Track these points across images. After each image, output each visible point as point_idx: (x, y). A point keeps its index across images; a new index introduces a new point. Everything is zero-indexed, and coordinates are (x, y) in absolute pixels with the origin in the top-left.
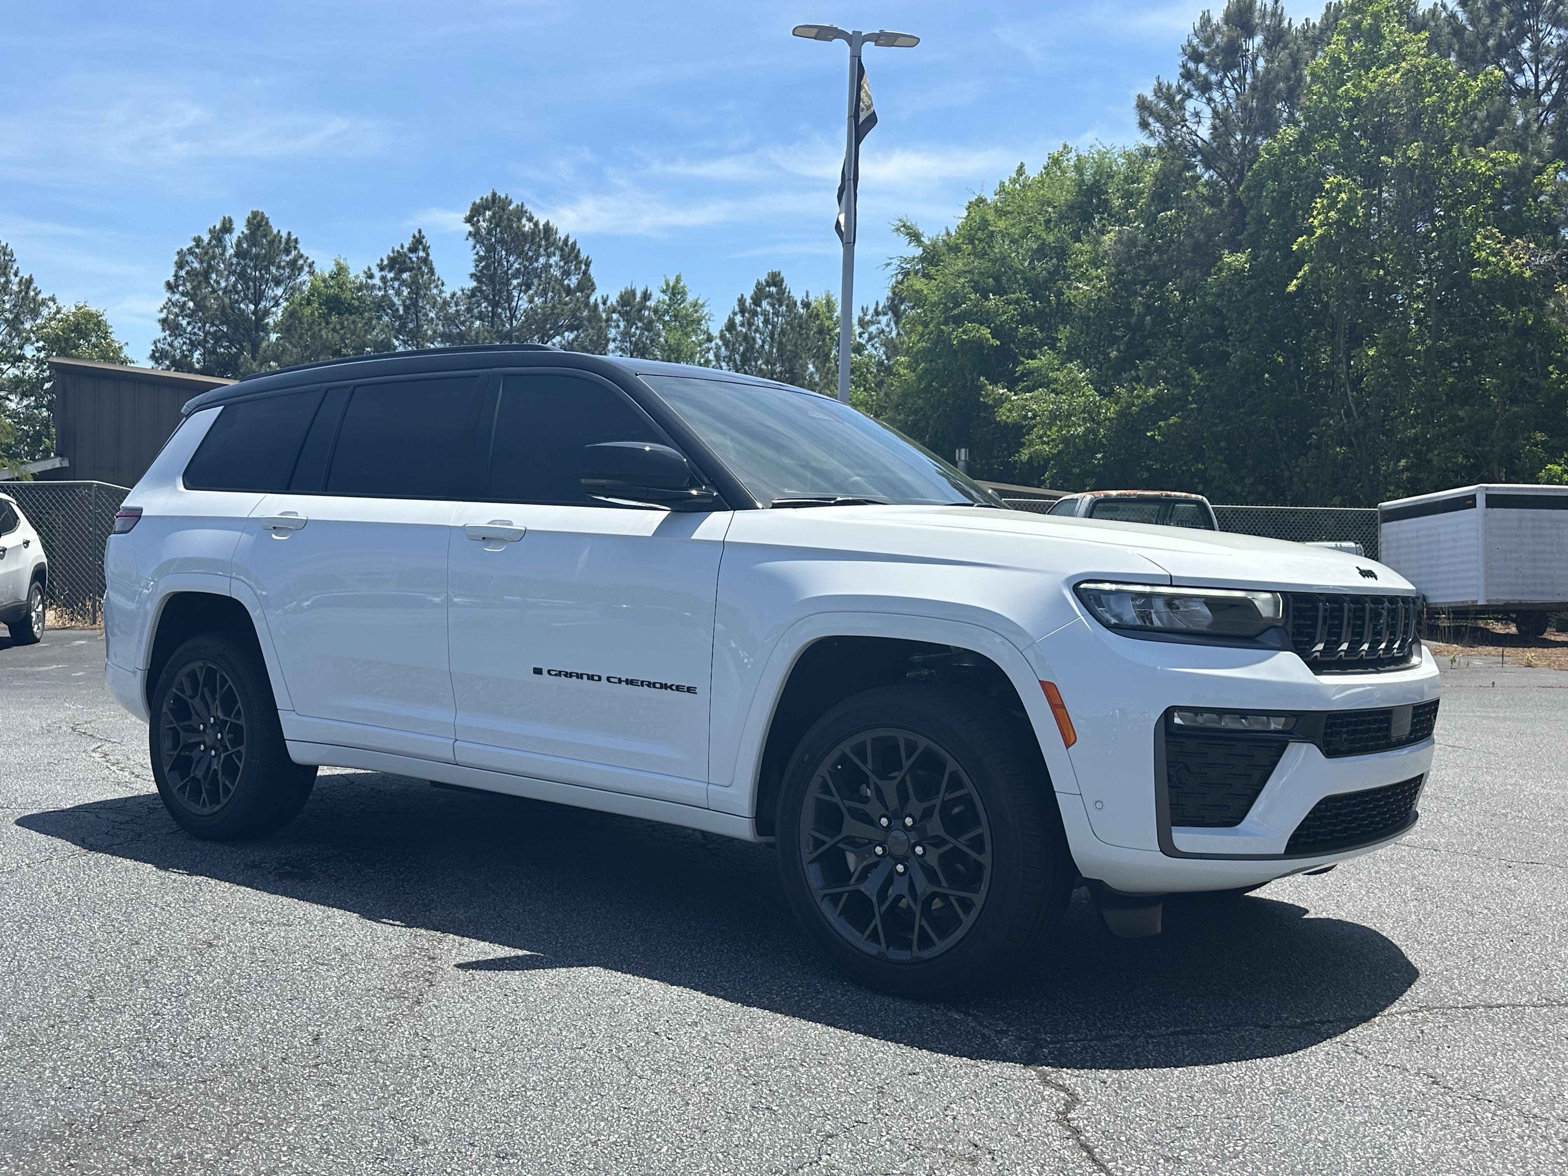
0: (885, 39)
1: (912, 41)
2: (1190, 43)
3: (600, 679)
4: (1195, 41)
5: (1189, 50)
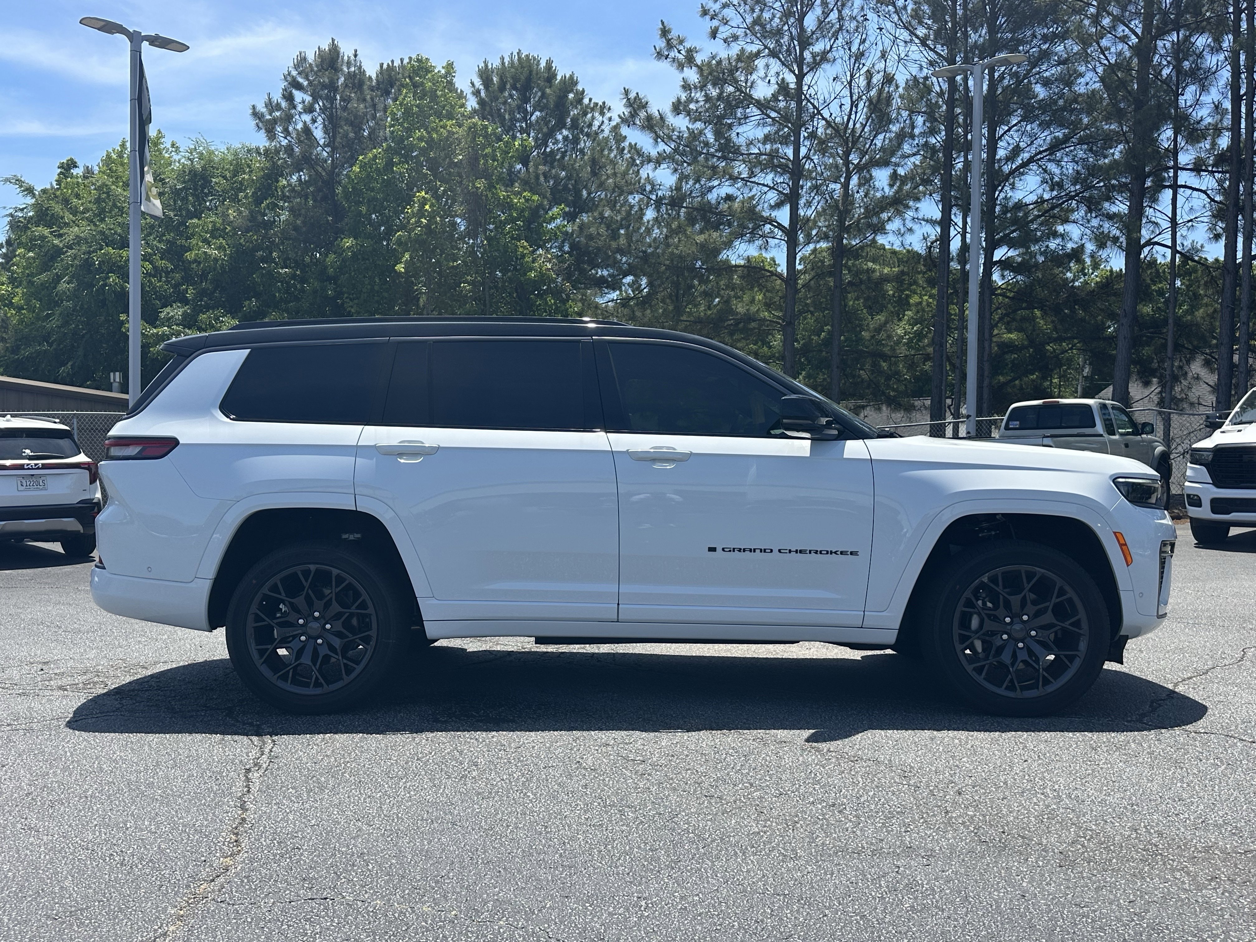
0: (158, 42)
1: (182, 48)
2: (289, 74)
3: (772, 551)
4: (294, 73)
5: (289, 79)
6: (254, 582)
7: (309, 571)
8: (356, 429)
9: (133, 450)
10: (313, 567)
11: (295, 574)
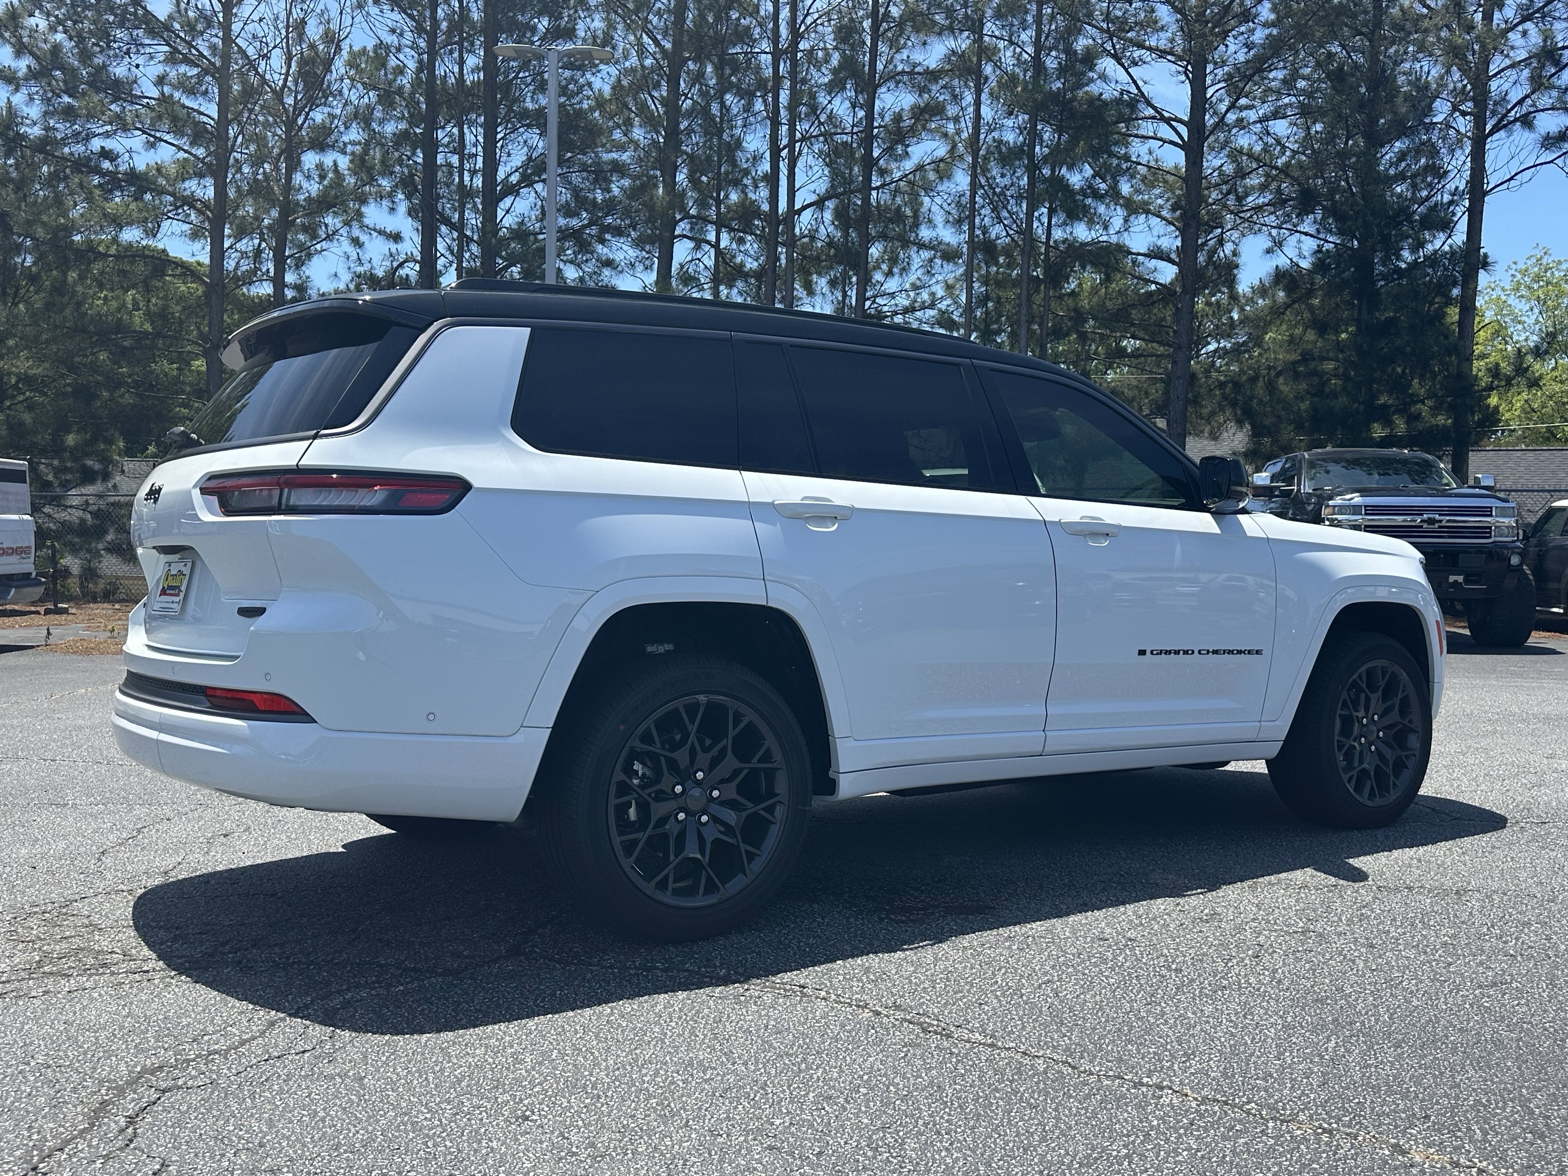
6: (622, 727)
7: (697, 704)
8: (732, 475)
9: (377, 496)
10: (702, 698)
11: (676, 711)
